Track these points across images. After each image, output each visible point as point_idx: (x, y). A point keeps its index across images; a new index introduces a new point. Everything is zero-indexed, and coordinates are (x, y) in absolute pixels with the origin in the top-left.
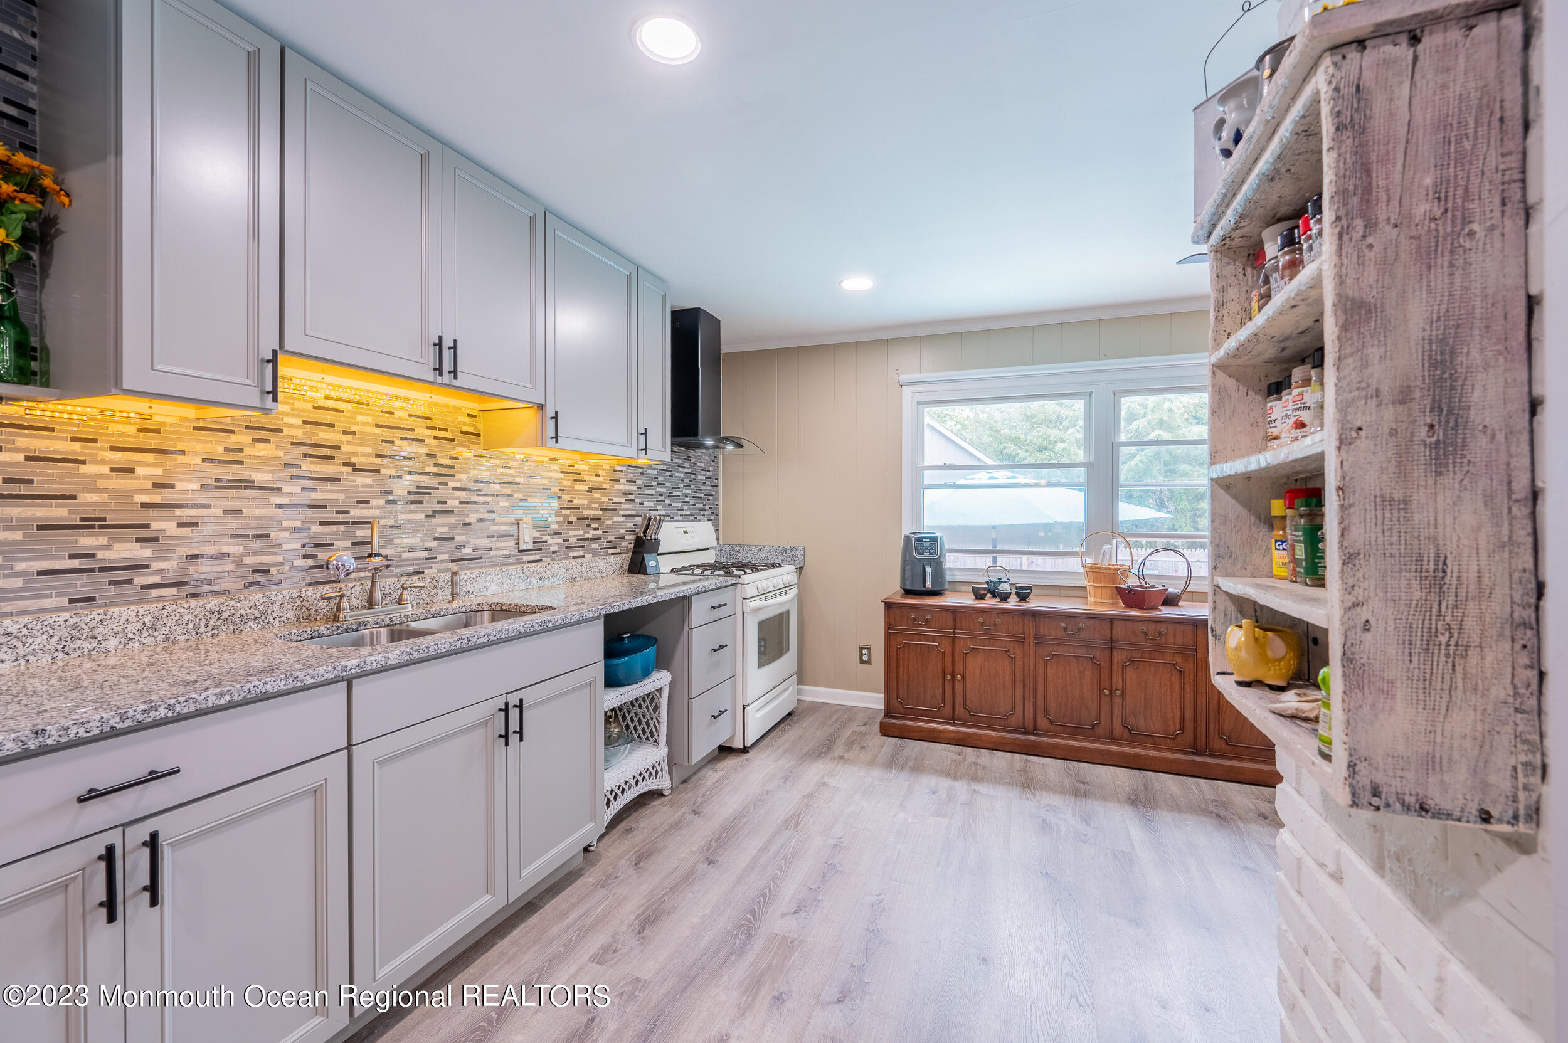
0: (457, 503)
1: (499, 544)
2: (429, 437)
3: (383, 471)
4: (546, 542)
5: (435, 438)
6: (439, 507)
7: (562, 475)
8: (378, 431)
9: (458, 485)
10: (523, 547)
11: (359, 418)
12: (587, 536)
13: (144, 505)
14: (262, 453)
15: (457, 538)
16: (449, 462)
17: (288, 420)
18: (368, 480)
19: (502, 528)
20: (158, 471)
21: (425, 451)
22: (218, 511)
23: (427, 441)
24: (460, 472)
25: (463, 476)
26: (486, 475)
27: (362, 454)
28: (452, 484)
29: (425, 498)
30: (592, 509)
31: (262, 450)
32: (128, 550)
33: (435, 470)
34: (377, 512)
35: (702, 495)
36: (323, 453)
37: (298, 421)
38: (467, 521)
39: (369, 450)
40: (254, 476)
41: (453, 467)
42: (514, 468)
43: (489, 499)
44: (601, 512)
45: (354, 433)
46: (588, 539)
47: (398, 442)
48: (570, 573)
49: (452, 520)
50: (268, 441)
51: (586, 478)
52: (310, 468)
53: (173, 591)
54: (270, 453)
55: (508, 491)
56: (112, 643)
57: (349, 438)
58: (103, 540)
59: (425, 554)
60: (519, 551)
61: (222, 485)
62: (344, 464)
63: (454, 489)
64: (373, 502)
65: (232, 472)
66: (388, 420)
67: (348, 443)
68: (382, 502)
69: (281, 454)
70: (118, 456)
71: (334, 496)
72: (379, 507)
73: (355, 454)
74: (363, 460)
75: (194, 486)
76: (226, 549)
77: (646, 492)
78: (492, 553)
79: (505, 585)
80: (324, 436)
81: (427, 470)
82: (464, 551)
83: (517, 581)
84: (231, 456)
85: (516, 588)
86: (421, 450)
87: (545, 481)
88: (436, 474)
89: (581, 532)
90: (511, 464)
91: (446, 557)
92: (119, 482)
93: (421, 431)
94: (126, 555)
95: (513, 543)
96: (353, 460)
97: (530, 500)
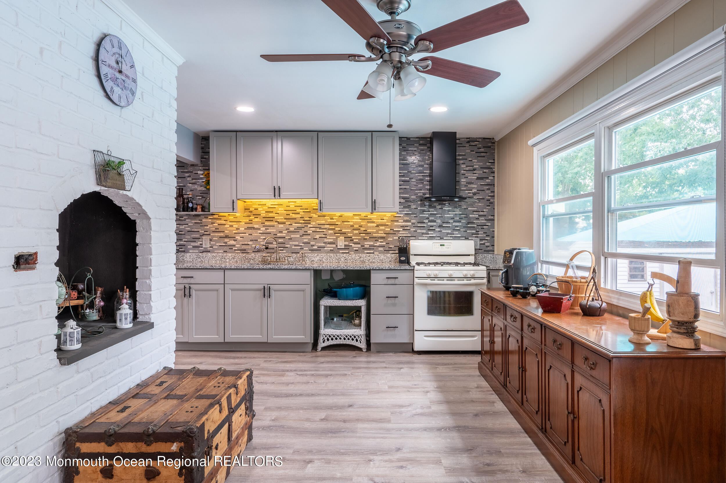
0: (311, 232)
1: (328, 246)
2: (301, 212)
3: (287, 223)
4: (352, 246)
5: (303, 212)
6: (305, 233)
7: (360, 220)
8: (285, 212)
9: (312, 226)
10: (339, 247)
11: (280, 209)
12: (375, 245)
13: (235, 233)
14: (256, 221)
15: (311, 243)
16: (308, 219)
17: (262, 212)
18: (282, 226)
19: (330, 240)
20: (237, 226)
21: (300, 216)
22: (247, 234)
23: (300, 213)
24: (312, 222)
25: (314, 223)
26: (323, 222)
27: (281, 219)
28: (309, 226)
29: (300, 231)
30: (379, 233)
31: (256, 220)
32: (232, 242)
33: (303, 222)
34: (285, 235)
35: (475, 226)
36: (270, 219)
37: (264, 212)
38: (315, 237)
39: (282, 217)
40: (255, 226)
41: (310, 220)
42: (335, 219)
43: (325, 230)
44: (385, 235)
45: (278, 213)
46: (376, 246)
47: (291, 214)
48: (362, 259)
49: (310, 237)
50: (258, 218)
51: (374, 221)
52: (267, 223)
53: (239, 251)
54: (258, 220)
55: (333, 227)
56: (228, 260)
57: (277, 215)
58: (228, 240)
59: (299, 247)
60: (338, 249)
61: (249, 228)
62: (276, 222)
63: (310, 227)
64: (284, 232)
65: (250, 225)
66: (288, 208)
67: (277, 216)
68: (286, 232)
69: (260, 220)
70: (230, 223)
71: (273, 230)
72: (285, 233)
73: (279, 219)
74: (281, 220)
75: (243, 229)
76: (249, 243)
77: (419, 225)
78: (325, 249)
79: (329, 260)
80: (271, 215)
81: (301, 222)
82: (314, 247)
83: (334, 259)
84: (250, 222)
85: (334, 261)
86: (298, 216)
87: (352, 223)
88: (303, 223)
89: (372, 243)
90: (334, 218)
91: (307, 249)
92: (231, 229)
93: (298, 210)
94: (232, 243)
95: (335, 246)
96: (278, 221)
97: (343, 230)
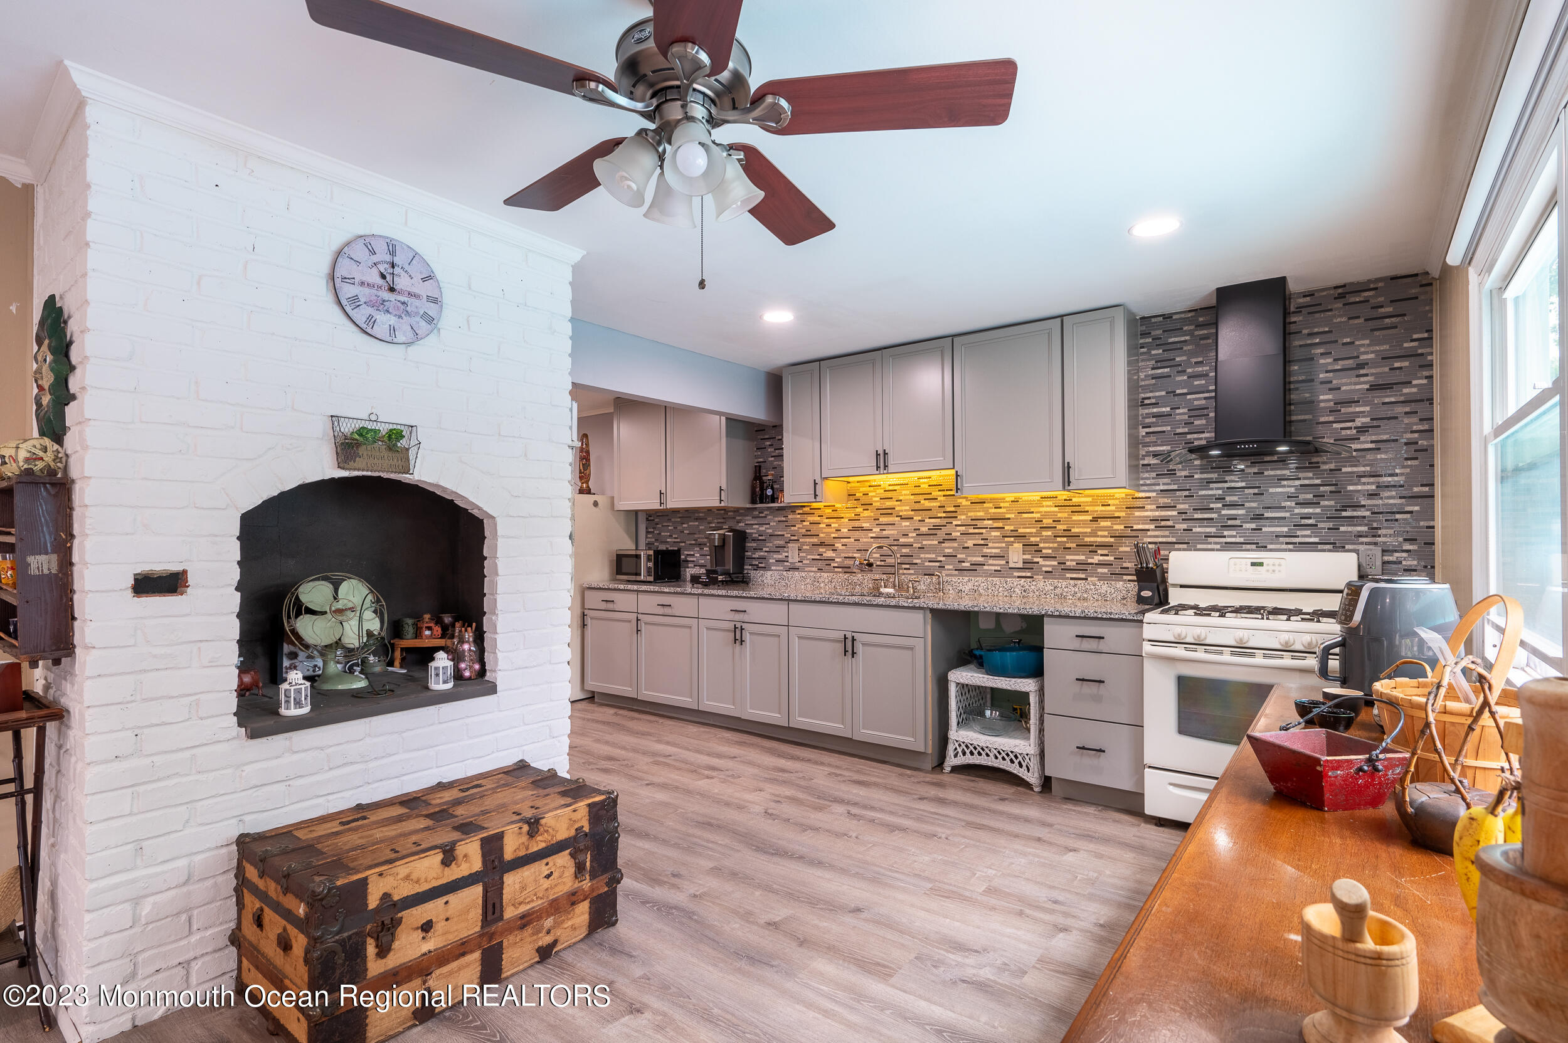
0: (959, 534)
1: (991, 562)
2: (940, 496)
3: (915, 518)
4: (1038, 563)
5: (944, 496)
6: (947, 537)
7: (1056, 509)
8: (912, 497)
9: (959, 523)
10: (1011, 565)
11: (904, 492)
12: (1090, 561)
13: (834, 538)
14: (866, 515)
15: (959, 556)
16: (953, 509)
17: (874, 499)
18: (908, 524)
19: (994, 551)
20: (837, 525)
21: (938, 504)
22: (852, 540)
23: (939, 499)
24: (960, 515)
25: (963, 517)
26: (981, 514)
27: (904, 510)
28: (955, 523)
29: (938, 532)
30: (1098, 536)
31: (866, 513)
32: (830, 554)
33: (944, 515)
34: (912, 540)
35: (1368, 513)
36: (888, 512)
37: (878, 499)
38: (966, 545)
39: (908, 508)
40: (864, 525)
41: (956, 512)
42: (1004, 507)
43: (984, 531)
44: (1112, 540)
45: (901, 500)
46: (1092, 564)
47: (922, 502)
48: (1058, 591)
49: (956, 545)
50: (868, 510)
51: (1087, 508)
52: (883, 520)
53: (840, 570)
54: (868, 515)
55: (1000, 525)
56: (822, 585)
57: (899, 503)
58: (824, 550)
59: (937, 564)
60: (1010, 568)
61: (855, 529)
62: (897, 516)
63: (956, 525)
64: (910, 535)
65: (857, 524)
66: (917, 491)
67: (898, 506)
68: (915, 535)
69: (872, 514)
70: (827, 520)
71: (892, 532)
72: (912, 537)
73: (902, 511)
74: (905, 513)
75: (846, 530)
76: (855, 555)
77: (1196, 516)
78: (985, 567)
79: (990, 590)
80: (889, 504)
81: (939, 515)
82: (963, 564)
83: (1001, 589)
84: (857, 517)
85: (1001, 594)
86: (935, 504)
87: (1038, 515)
88: (944, 517)
89: (1083, 557)
90: (1002, 505)
91: (951, 567)
92: (828, 530)
93: (935, 494)
94: (829, 555)
95: (1004, 562)
96: (901, 514)
97: (1020, 531)
